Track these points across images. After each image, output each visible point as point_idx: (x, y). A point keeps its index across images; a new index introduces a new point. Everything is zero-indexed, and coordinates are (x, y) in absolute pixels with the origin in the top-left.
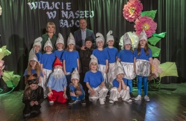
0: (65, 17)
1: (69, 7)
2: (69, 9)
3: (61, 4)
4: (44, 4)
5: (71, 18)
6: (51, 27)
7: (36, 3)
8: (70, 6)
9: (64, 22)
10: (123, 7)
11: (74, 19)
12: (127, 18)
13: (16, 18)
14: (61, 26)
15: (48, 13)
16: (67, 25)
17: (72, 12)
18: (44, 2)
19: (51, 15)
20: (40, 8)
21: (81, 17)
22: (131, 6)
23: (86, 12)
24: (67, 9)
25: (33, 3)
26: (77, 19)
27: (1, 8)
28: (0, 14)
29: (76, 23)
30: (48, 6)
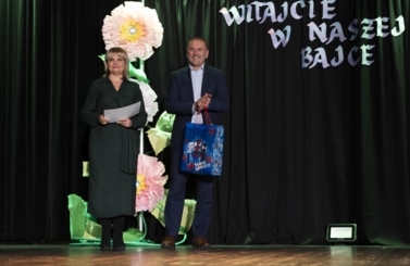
0: (318, 39)
1: (330, 12)
2: (330, 17)
3: (308, 5)
4: (263, 9)
5: (337, 40)
7: (242, 7)
8: (332, 9)
11: (343, 44)
14: (305, 65)
15: (271, 31)
16: (324, 60)
17: (337, 25)
18: (262, 4)
19: (278, 38)
20: (249, 20)
21: (365, 36)
23: (379, 20)
24: (326, 16)
25: (234, 10)
26: (352, 44)
27: (161, 30)
28: (159, 44)
29: (350, 56)
30: (273, 14)
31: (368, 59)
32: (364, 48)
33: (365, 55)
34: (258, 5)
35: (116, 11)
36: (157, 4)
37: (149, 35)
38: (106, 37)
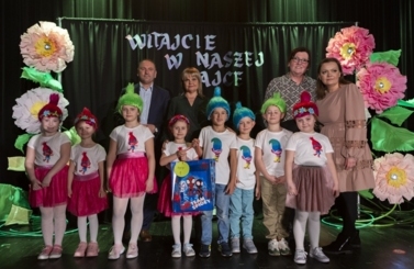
0: (202, 65)
1: (211, 45)
2: (211, 49)
3: (195, 38)
4: (160, 39)
5: (216, 66)
6: (191, 79)
7: (144, 35)
8: (213, 43)
10: (326, 44)
11: (221, 70)
13: (101, 67)
15: (167, 56)
16: (206, 81)
17: (217, 55)
18: (159, 35)
19: (172, 62)
20: (150, 46)
21: (236, 65)
22: (347, 41)
23: (247, 53)
24: (208, 48)
25: (137, 37)
26: (227, 70)
27: (73, 47)
28: (71, 56)
29: (225, 78)
30: (168, 43)
31: (238, 82)
32: (236, 74)
33: (236, 79)
34: (157, 35)
35: (32, 29)
36: (72, 27)
37: (61, 51)
38: (23, 51)
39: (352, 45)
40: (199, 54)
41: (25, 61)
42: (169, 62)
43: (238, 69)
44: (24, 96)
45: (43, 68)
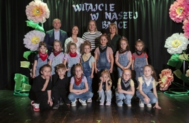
0: (108, 18)
1: (112, 9)
2: (112, 10)
3: (105, 6)
4: (88, 6)
5: (115, 19)
7: (81, 5)
8: (113, 7)
9: (107, 24)
10: (169, 7)
11: (117, 21)
12: (173, 19)
14: (103, 28)
15: (91, 15)
17: (115, 14)
18: (88, 4)
19: (94, 17)
20: (83, 10)
21: (124, 18)
22: (179, 6)
23: (129, 13)
24: (111, 10)
25: (77, 6)
26: (120, 21)
27: (49, 12)
28: (48, 17)
29: (119, 25)
30: (92, 8)
31: (125, 26)
32: (124, 22)
33: (124, 25)
34: (87, 4)
35: (31, 4)
36: (48, 2)
37: (44, 13)
38: (27, 13)
39: (182, 8)
40: (106, 13)
41: (28, 18)
42: (92, 17)
43: (125, 20)
44: (28, 34)
45: (36, 21)
